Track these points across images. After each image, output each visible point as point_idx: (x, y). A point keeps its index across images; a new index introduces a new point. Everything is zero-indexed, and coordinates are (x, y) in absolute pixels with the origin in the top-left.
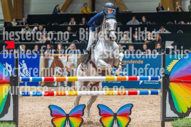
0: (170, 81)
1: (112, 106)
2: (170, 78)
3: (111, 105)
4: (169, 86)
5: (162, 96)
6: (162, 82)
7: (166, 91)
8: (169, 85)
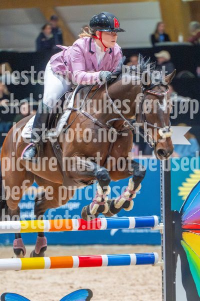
0: (183, 227)
1: (40, 294)
2: (183, 220)
3: (39, 292)
4: (182, 241)
5: (164, 268)
6: (163, 232)
7: (174, 255)
8: (182, 239)
